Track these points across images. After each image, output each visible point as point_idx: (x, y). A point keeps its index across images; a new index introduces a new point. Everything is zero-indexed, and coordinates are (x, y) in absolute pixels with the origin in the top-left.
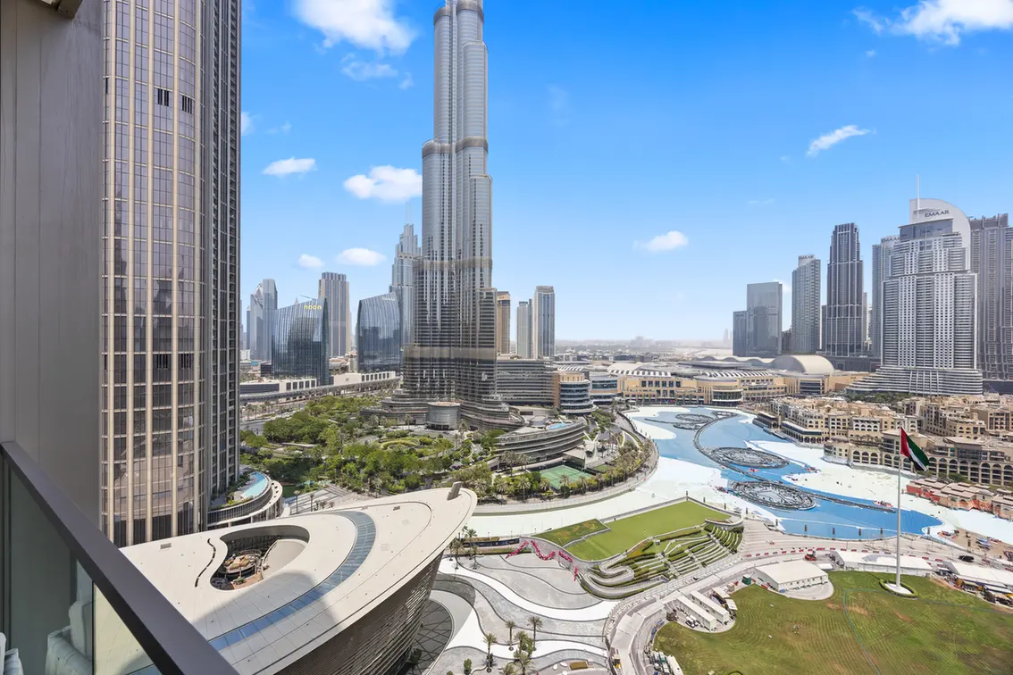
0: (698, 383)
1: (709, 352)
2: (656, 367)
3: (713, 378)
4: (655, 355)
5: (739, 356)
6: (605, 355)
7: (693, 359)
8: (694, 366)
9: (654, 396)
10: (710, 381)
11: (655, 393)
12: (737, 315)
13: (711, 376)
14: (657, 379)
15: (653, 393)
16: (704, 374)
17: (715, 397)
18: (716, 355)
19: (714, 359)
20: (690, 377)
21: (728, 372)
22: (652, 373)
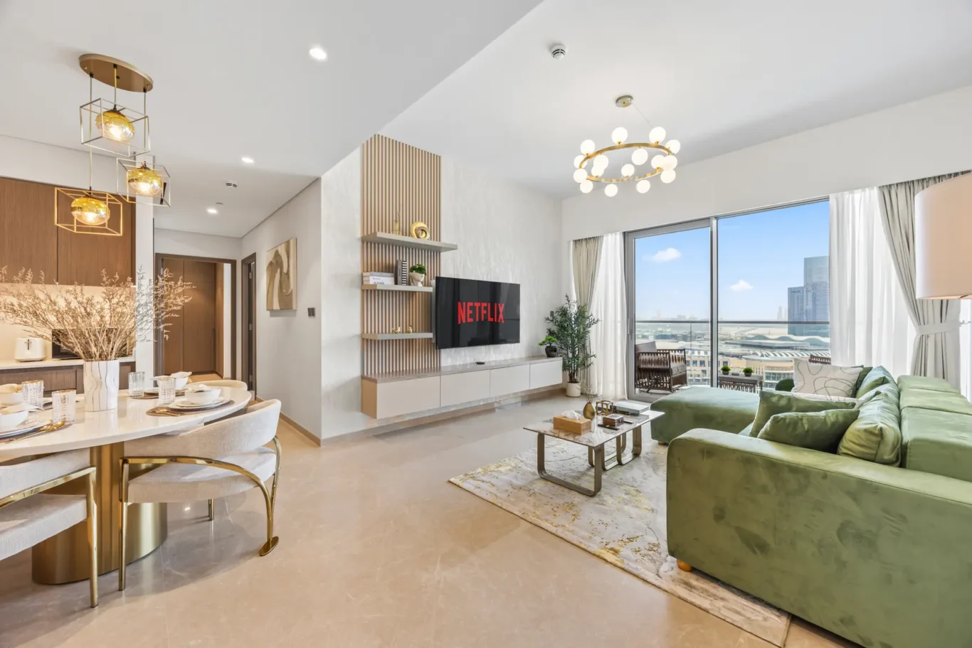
0: (747, 363)
1: (760, 330)
2: (700, 346)
3: (765, 358)
4: (699, 334)
5: (795, 334)
6: (645, 334)
7: (742, 338)
8: (743, 345)
9: (699, 376)
10: (761, 361)
11: (700, 373)
12: (793, 292)
13: (762, 356)
14: (702, 359)
15: (697, 373)
16: (756, 354)
17: (768, 378)
18: (769, 334)
19: (765, 338)
20: (738, 356)
21: (782, 352)
22: (696, 353)
